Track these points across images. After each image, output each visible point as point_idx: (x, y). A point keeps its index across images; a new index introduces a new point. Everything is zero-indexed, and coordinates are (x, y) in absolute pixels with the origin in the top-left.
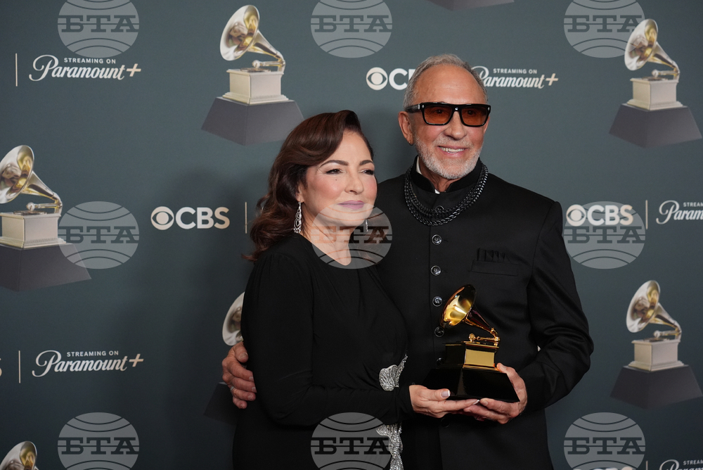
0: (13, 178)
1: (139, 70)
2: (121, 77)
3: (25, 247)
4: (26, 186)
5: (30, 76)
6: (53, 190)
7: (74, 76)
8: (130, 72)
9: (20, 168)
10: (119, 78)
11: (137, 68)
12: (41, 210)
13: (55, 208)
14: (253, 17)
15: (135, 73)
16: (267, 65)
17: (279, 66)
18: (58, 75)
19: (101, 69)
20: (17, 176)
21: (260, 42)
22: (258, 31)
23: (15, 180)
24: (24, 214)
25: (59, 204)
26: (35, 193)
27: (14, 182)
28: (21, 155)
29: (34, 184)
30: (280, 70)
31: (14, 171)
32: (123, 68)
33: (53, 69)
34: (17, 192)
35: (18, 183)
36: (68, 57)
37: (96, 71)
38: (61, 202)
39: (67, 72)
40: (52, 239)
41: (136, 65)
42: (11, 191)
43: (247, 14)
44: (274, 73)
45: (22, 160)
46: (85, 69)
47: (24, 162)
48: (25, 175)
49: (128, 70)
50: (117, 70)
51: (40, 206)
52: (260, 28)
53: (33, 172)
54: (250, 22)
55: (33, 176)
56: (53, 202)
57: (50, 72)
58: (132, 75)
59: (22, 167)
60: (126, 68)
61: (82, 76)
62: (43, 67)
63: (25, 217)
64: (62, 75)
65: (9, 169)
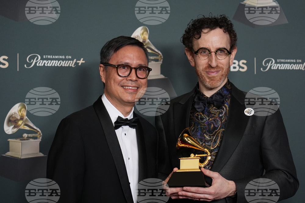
0: (16, 120)
1: (84, 62)
2: (74, 66)
3: (22, 158)
4: (23, 125)
5: (25, 66)
6: (37, 127)
7: (48, 65)
8: (79, 63)
9: (19, 115)
10: (73, 66)
11: (83, 60)
12: (31, 138)
13: (38, 136)
14: (145, 33)
15: (82, 63)
16: (153, 58)
17: (159, 59)
18: (40, 65)
19: (63, 61)
20: (18, 119)
21: (149, 46)
22: (148, 40)
23: (17, 121)
24: (21, 140)
25: (40, 134)
26: (27, 128)
27: (16, 123)
28: (20, 108)
29: (27, 123)
30: (160, 61)
31: (16, 116)
32: (75, 60)
33: (38, 62)
34: (18, 128)
35: (18, 123)
36: (46, 55)
37: (61, 62)
38: (41, 133)
39: (45, 63)
40: (36, 153)
41: (82, 59)
42: (15, 127)
43: (142, 31)
44: (157, 63)
45: (20, 110)
46: (55, 61)
47: (22, 112)
48: (22, 119)
49: (78, 62)
50: (72, 62)
51: (30, 135)
52: (149, 38)
53: (26, 117)
54: (144, 35)
55: (26, 119)
56: (37, 133)
57: (36, 63)
58: (80, 64)
59: (20, 114)
60: (77, 60)
61: (53, 65)
62: (32, 60)
63: (22, 141)
64: (42, 65)
65: (13, 116)
